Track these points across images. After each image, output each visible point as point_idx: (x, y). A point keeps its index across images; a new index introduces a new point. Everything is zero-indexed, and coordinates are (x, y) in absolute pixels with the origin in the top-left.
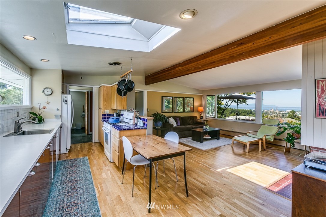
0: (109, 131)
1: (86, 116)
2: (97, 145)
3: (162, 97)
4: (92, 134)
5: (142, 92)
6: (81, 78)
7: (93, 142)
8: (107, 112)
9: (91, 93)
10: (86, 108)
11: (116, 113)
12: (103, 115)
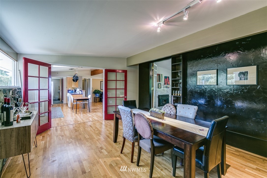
0: (69, 96)
1: (61, 92)
2: (66, 105)
3: (101, 81)
4: (63, 101)
5: (90, 79)
6: (58, 73)
7: (64, 103)
8: (70, 89)
9: (63, 79)
10: (60, 87)
11: (74, 90)
12: (68, 90)
